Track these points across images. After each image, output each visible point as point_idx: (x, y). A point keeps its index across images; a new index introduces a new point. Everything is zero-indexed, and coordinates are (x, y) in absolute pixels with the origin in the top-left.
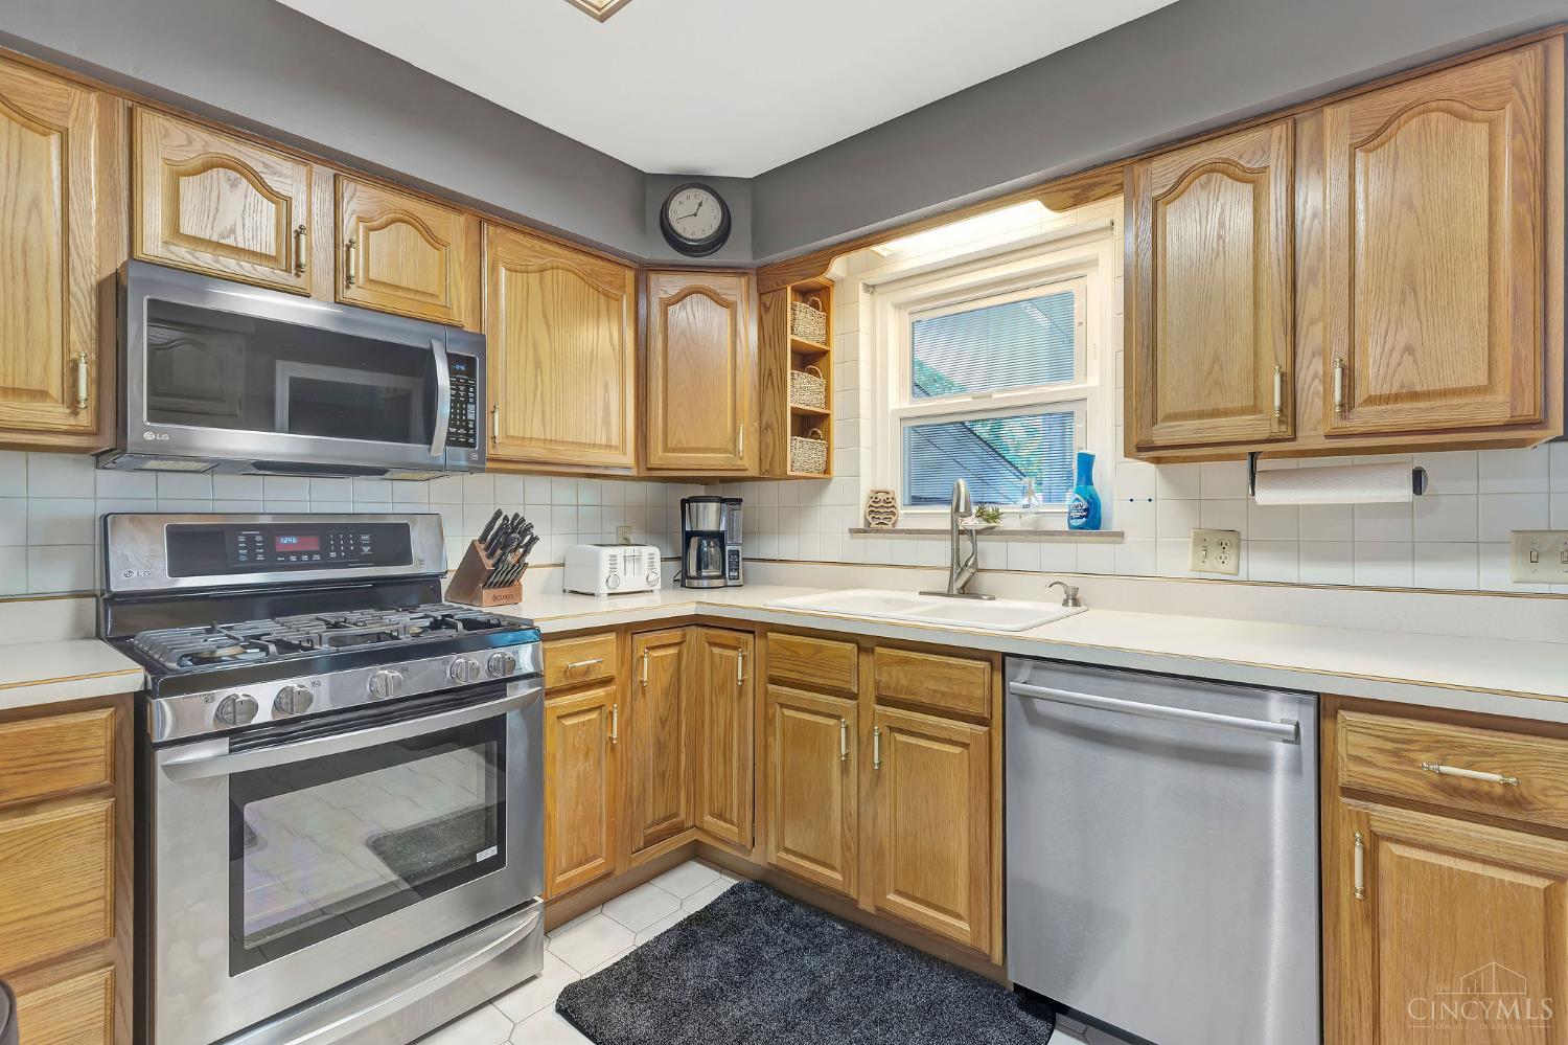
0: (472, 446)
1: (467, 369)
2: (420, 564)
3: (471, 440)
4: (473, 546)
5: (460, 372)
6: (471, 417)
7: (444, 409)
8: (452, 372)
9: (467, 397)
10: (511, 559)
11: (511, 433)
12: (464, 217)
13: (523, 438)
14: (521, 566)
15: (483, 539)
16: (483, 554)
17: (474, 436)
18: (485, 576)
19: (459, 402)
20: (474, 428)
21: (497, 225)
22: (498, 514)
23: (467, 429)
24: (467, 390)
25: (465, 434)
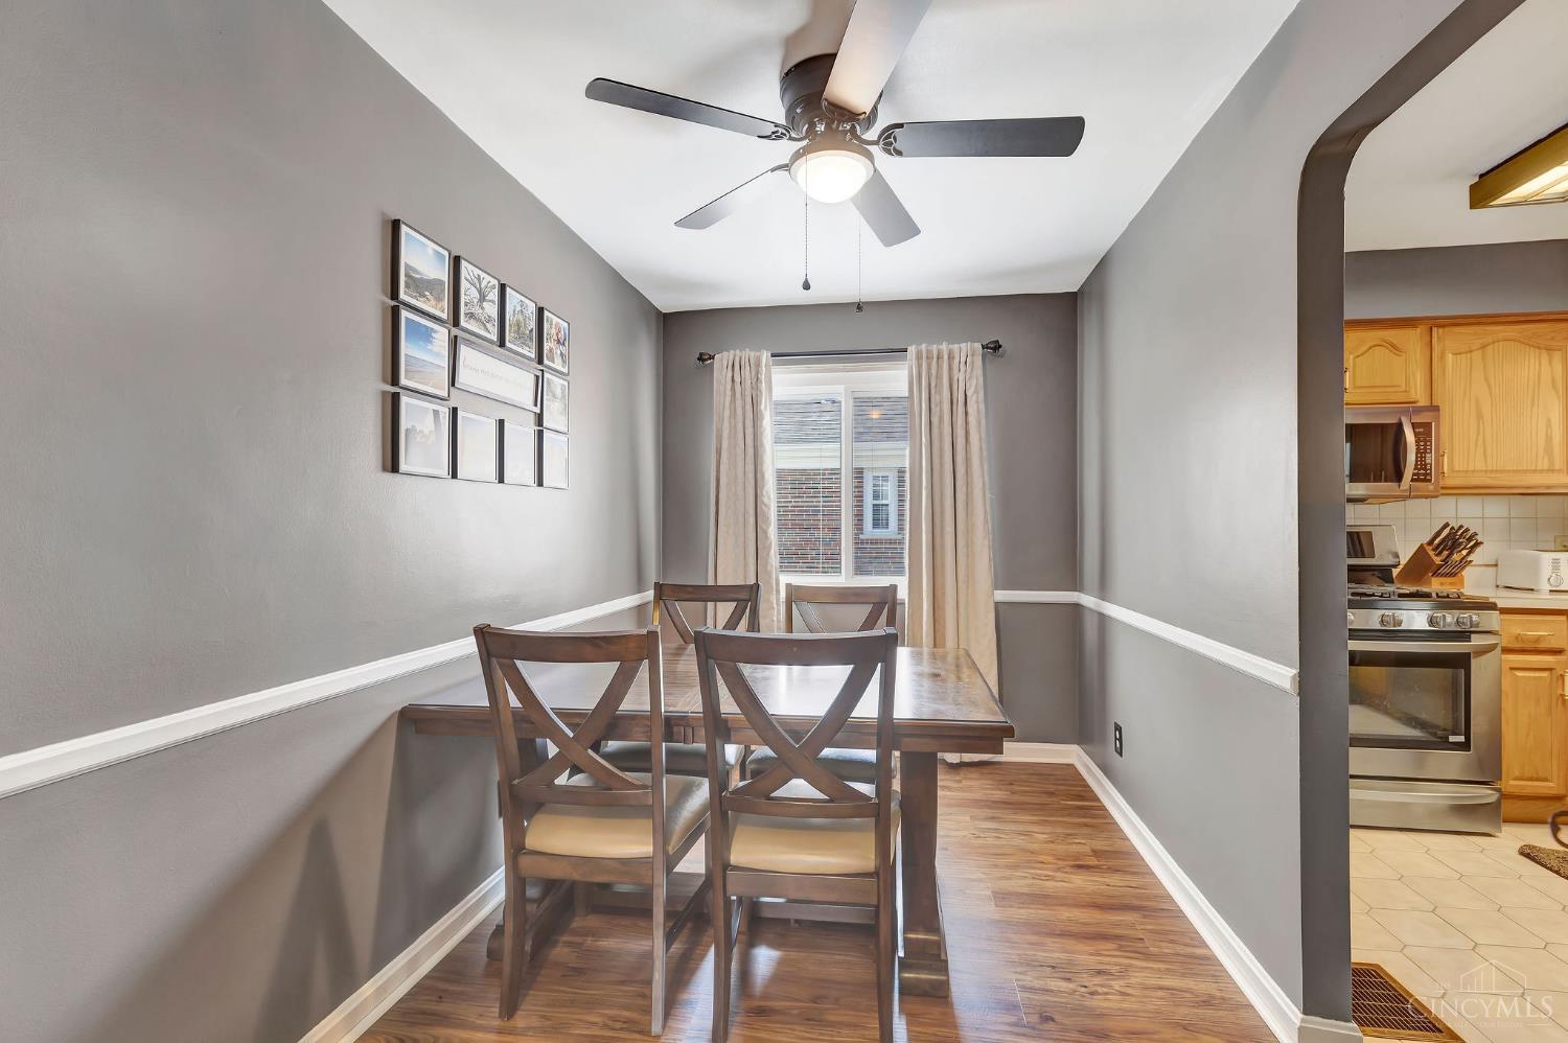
0: (1430, 481)
1: (1424, 432)
2: (1381, 558)
3: (1428, 477)
4: (1421, 547)
5: (1420, 433)
6: (1428, 461)
7: (1411, 457)
8: (1416, 434)
9: (1425, 449)
10: (1456, 557)
11: (1457, 468)
12: (1419, 330)
13: (1467, 471)
14: (1464, 563)
15: (1430, 543)
16: (1431, 553)
17: (1430, 474)
18: (1434, 568)
19: (1421, 454)
20: (1431, 469)
21: (1443, 326)
22: (1446, 525)
23: (1425, 469)
24: (1425, 445)
25: (1423, 475)
